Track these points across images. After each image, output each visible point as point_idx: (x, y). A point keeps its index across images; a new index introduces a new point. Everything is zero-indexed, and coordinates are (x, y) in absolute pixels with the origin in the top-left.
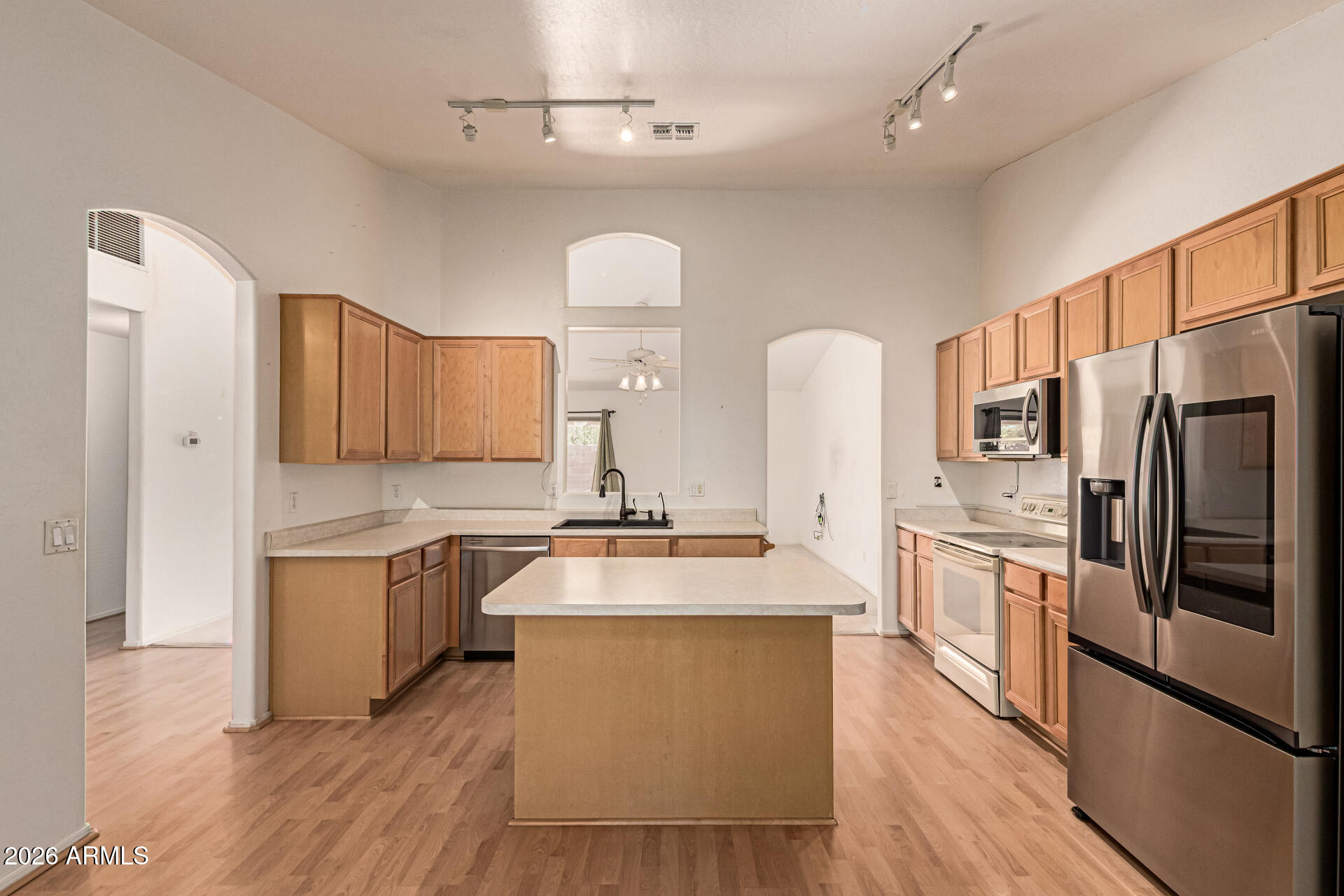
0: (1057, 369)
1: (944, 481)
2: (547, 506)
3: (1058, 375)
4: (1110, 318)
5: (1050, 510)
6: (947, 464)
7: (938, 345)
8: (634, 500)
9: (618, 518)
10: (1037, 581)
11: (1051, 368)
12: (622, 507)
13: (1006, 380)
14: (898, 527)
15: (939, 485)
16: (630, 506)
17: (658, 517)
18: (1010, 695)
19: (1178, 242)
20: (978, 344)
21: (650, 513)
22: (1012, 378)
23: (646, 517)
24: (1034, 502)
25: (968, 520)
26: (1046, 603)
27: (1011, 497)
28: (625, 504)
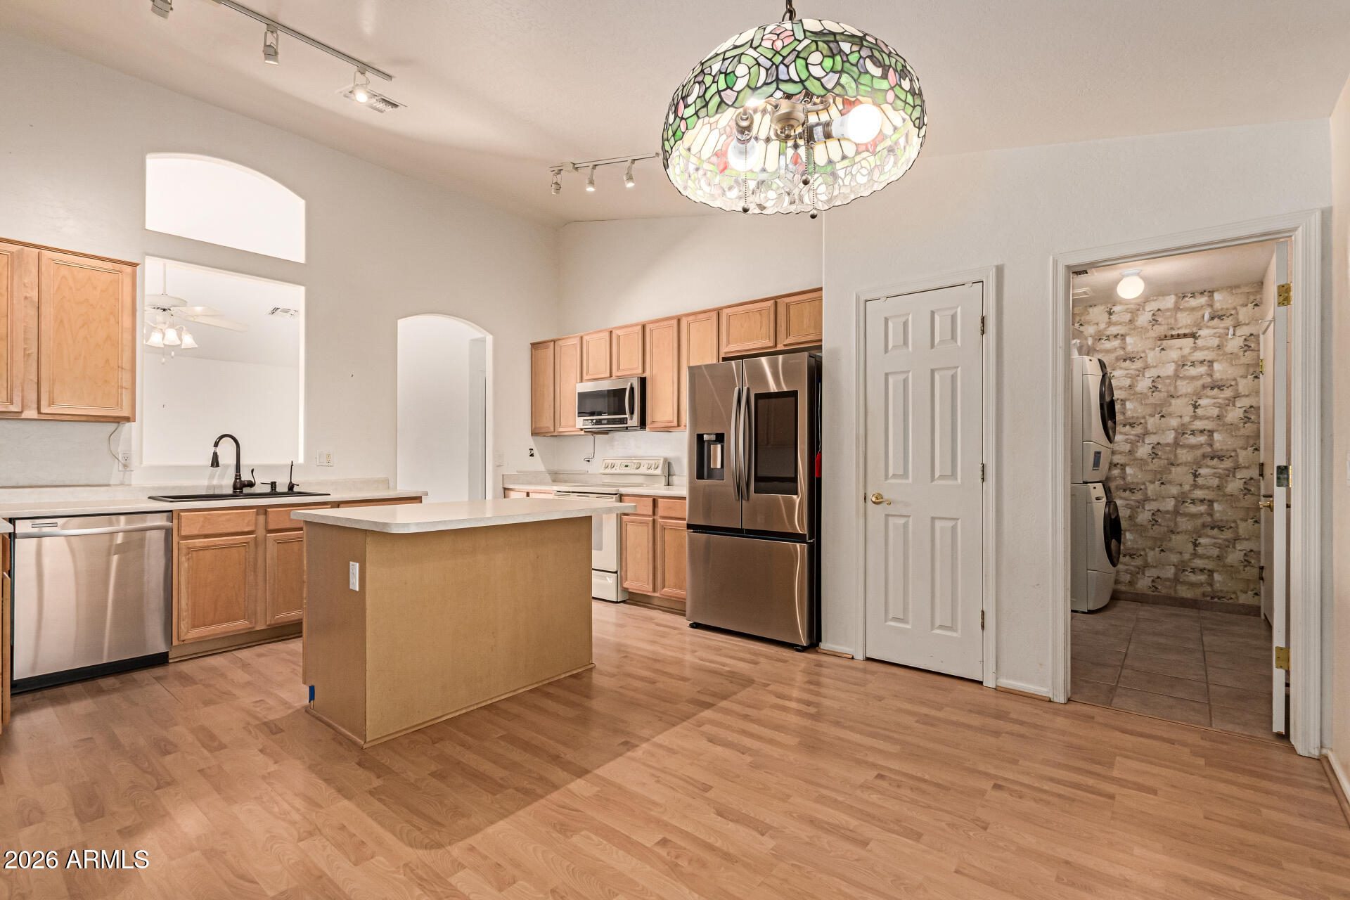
0: (644, 371)
1: (535, 452)
2: (115, 478)
3: (644, 376)
4: (681, 344)
5: (627, 466)
6: (539, 438)
7: (533, 344)
8: (252, 471)
9: (230, 491)
10: (651, 504)
11: (640, 371)
12: (236, 479)
13: (603, 376)
14: (505, 489)
15: (532, 455)
16: (246, 477)
17: (282, 488)
18: (626, 585)
19: (722, 308)
20: (576, 348)
21: (273, 485)
22: (608, 375)
23: (268, 489)
24: (614, 462)
25: (550, 481)
26: (655, 517)
27: (589, 461)
28: (240, 475)
